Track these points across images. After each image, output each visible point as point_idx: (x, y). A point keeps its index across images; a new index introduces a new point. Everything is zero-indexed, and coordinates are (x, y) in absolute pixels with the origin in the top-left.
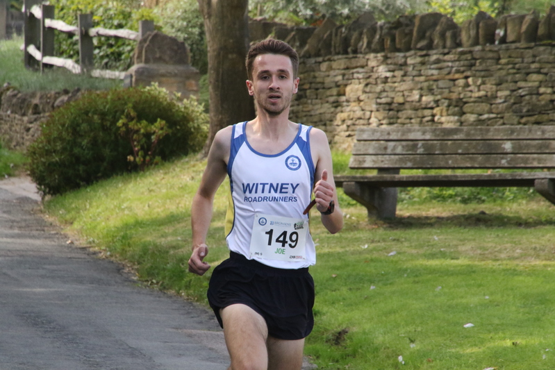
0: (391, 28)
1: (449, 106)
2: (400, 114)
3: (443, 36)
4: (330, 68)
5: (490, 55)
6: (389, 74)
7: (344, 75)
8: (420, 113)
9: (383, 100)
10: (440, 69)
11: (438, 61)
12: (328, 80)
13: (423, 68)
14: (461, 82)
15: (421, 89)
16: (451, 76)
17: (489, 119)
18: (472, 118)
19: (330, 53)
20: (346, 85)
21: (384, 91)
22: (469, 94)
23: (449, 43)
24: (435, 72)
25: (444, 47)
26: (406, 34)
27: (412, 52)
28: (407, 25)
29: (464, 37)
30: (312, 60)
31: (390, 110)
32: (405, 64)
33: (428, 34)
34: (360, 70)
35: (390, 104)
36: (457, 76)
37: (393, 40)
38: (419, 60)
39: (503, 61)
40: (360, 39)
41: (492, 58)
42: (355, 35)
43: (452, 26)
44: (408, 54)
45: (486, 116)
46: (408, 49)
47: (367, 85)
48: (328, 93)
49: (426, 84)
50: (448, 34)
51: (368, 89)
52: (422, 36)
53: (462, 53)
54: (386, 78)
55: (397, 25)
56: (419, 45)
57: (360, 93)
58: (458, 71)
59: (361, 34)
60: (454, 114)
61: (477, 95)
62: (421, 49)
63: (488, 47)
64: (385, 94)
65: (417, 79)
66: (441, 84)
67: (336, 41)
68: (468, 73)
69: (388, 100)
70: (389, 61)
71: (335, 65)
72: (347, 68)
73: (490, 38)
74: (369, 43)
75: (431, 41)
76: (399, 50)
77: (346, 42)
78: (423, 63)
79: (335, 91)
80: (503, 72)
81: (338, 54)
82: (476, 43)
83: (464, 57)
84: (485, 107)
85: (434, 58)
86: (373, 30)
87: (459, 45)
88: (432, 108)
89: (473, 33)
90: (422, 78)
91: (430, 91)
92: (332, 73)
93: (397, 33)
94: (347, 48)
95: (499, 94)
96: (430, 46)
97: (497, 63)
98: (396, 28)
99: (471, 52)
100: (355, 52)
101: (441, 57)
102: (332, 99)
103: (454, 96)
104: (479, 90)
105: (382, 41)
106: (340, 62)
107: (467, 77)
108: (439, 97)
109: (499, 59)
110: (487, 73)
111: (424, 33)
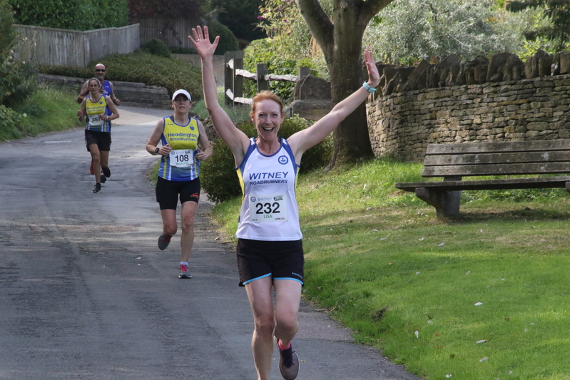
0: (470, 66)
1: (516, 125)
2: (478, 132)
3: (510, 71)
4: (425, 98)
5: (547, 84)
6: (469, 102)
7: (435, 103)
8: (493, 131)
9: (465, 122)
10: (509, 96)
11: (506, 90)
12: (423, 108)
13: (495, 95)
14: (524, 106)
15: (494, 112)
16: (517, 102)
17: (547, 134)
18: (533, 133)
19: (425, 87)
20: (437, 111)
21: (466, 115)
22: (531, 115)
23: (515, 75)
24: (505, 99)
25: (512, 79)
26: (483, 70)
27: (487, 84)
28: (483, 63)
29: (527, 70)
30: (411, 93)
31: (470, 129)
32: (482, 93)
33: (499, 69)
34: (447, 99)
35: (470, 125)
36: (521, 101)
37: (472, 75)
38: (492, 89)
39: (557, 88)
40: (447, 74)
41: (549, 87)
42: (443, 72)
43: (518, 62)
44: (483, 85)
45: (545, 132)
46: (484, 82)
47: (452, 110)
48: (423, 118)
49: (498, 108)
50: (515, 69)
51: (453, 114)
52: (494, 71)
53: (526, 83)
54: (467, 104)
55: (476, 63)
56: (492, 79)
57: (447, 117)
58: (522, 98)
59: (448, 71)
60: (520, 132)
61: (537, 115)
62: (493, 81)
63: (545, 78)
64: (466, 117)
65: (490, 104)
66: (509, 108)
67: (429, 77)
68: (531, 99)
69: (469, 121)
70: (469, 91)
71: (428, 96)
72: (438, 98)
73: (547, 71)
74: (454, 78)
75: (502, 74)
76: (477, 83)
77: (436, 78)
78: (495, 92)
79: (428, 116)
80: (558, 97)
81: (431, 87)
82: (536, 75)
83: (527, 86)
84: (544, 124)
85: (504, 87)
86: (457, 68)
87: (524, 77)
88: (503, 127)
89: (533, 67)
90: (495, 104)
91: (501, 113)
92: (426, 102)
93: (475, 69)
94: (437, 82)
95: (555, 114)
96: (500, 79)
97: (553, 91)
98: (474, 65)
99: (532, 82)
100: (444, 85)
101: (509, 87)
102: (426, 122)
103: (520, 117)
104: (539, 112)
105: (464, 76)
106: (432, 94)
107: (529, 102)
108: (508, 118)
109: (555, 87)
110: (545, 98)
111: (497, 68)
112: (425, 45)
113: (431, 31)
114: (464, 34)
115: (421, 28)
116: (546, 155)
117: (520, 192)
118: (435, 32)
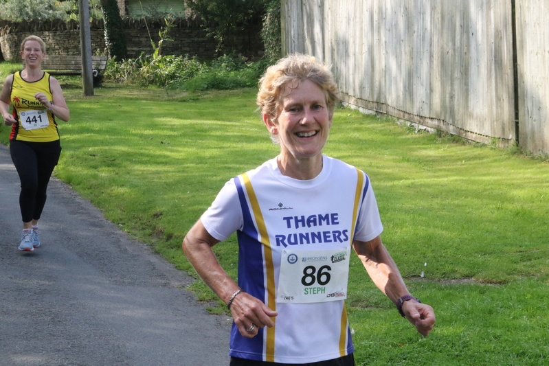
3: (60, 26)
11: (59, 35)
14: (67, 42)
18: (71, 53)
22: (70, 45)
37: (45, 27)
38: (53, 34)
40: (34, 27)
41: (76, 34)
43: (63, 23)
50: (62, 26)
52: (54, 27)
53: (67, 32)
56: (53, 29)
58: (66, 38)
60: (65, 52)
61: (72, 46)
63: (75, 30)
65: (53, 40)
66: (61, 42)
68: (69, 39)
74: (37, 28)
76: (47, 31)
77: (30, 28)
78: (55, 35)
81: (28, 31)
82: (71, 29)
84: (75, 50)
85: (58, 33)
86: (38, 24)
87: (66, 29)
88: (58, 50)
89: (70, 26)
90: (55, 40)
91: (58, 44)
95: (79, 46)
96: (56, 30)
97: (78, 36)
99: (69, 32)
100: (33, 31)
101: (60, 33)
103: (65, 46)
104: (73, 44)
105: (41, 27)
108: (60, 46)
112: (27, 14)
113: (29, 8)
114: (43, 10)
115: (25, 6)
116: (73, 62)
117: (65, 77)
118: (31, 8)
